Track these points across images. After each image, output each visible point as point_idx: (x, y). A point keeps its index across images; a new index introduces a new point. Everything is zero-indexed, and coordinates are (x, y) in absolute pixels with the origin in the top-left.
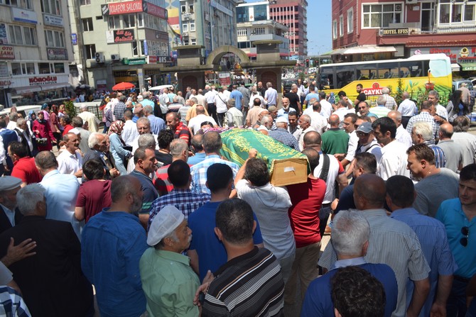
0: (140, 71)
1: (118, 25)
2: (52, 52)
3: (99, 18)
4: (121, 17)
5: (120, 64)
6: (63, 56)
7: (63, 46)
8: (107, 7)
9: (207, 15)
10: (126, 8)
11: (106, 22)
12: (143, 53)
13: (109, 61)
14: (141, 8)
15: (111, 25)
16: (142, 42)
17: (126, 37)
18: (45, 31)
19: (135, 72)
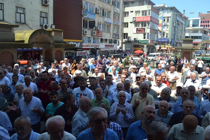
0: (145, 46)
1: (139, 26)
2: (114, 35)
3: (131, 23)
4: (140, 23)
5: (137, 42)
6: (117, 37)
7: (118, 33)
8: (135, 18)
9: (174, 24)
10: (143, 19)
11: (134, 25)
12: (148, 38)
13: (133, 41)
14: (150, 20)
15: (136, 26)
16: (148, 33)
17: (142, 31)
18: (113, 27)
19: (143, 46)
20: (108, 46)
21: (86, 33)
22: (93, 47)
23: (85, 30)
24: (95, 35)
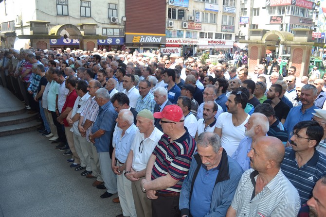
1: (274, 13)
2: (224, 28)
4: (277, 8)
6: (232, 30)
7: (233, 24)
10: (281, 3)
11: (268, 11)
14: (290, 3)
16: (287, 24)
17: (277, 21)
18: (223, 16)
20: (215, 42)
21: (171, 25)
22: (187, 44)
23: (170, 21)
24: (187, 27)
